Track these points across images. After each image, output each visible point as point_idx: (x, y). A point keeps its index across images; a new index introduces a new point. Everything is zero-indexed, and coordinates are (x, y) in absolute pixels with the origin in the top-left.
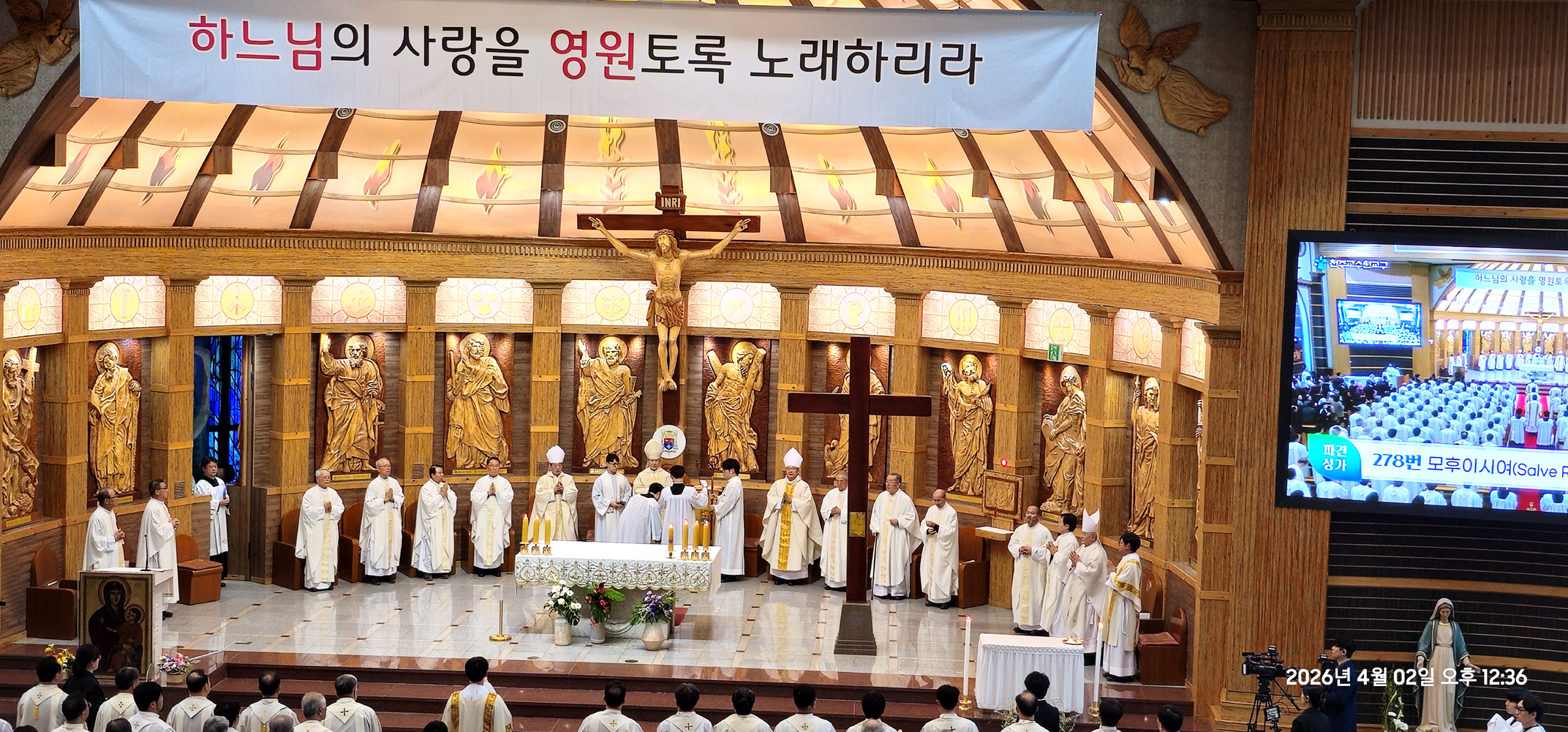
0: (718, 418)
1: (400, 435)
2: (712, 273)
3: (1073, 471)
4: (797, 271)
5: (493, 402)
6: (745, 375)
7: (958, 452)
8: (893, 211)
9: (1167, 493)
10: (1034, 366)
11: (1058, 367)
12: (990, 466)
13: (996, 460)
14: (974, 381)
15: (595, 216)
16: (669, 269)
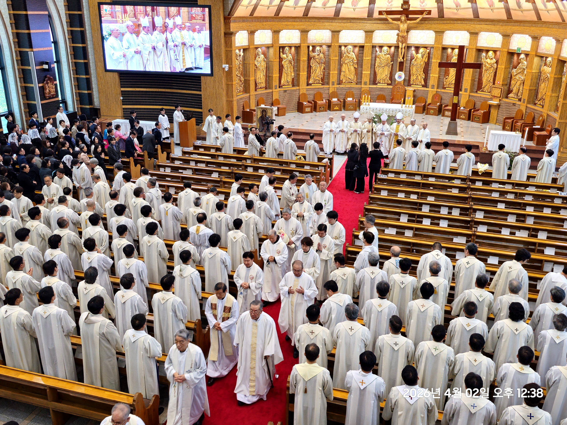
0: (414, 70)
1: (329, 73)
2: (415, 28)
3: (520, 85)
4: (440, 27)
5: (353, 65)
6: (422, 57)
7: (484, 80)
8: (472, 7)
9: (550, 91)
10: (511, 54)
11: (519, 55)
12: (494, 84)
13: (496, 82)
14: (492, 59)
15: (384, 11)
16: (403, 27)
